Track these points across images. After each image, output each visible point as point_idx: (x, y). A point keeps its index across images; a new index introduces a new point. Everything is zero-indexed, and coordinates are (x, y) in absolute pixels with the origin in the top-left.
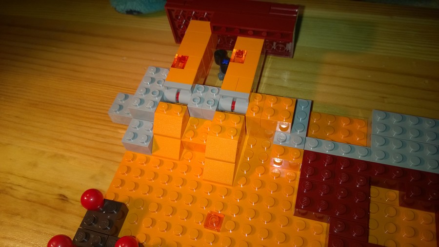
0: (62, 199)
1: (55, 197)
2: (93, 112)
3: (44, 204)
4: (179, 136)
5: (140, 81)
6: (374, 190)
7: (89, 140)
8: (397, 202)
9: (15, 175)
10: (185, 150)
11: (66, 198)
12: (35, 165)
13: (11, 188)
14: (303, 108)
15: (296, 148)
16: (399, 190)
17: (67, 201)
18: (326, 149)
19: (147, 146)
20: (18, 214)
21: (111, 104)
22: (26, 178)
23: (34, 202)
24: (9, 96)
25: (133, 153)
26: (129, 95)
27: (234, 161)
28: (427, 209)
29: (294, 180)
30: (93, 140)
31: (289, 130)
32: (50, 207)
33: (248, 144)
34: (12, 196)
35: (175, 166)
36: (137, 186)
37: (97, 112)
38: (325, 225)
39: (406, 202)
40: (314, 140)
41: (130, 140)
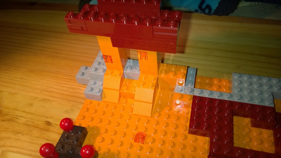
0: (48, 124)
1: (43, 123)
2: (67, 75)
3: (36, 127)
4: (119, 89)
5: (95, 58)
6: (235, 118)
7: (65, 90)
8: (250, 125)
9: (19, 110)
10: (122, 98)
11: (50, 123)
12: (31, 105)
13: (16, 118)
14: (191, 72)
15: (188, 95)
16: (251, 118)
17: (51, 125)
18: (206, 94)
19: (99, 95)
20: (20, 133)
21: (78, 71)
22: (26, 112)
23: (30, 126)
24: (16, 67)
25: (91, 100)
26: (88, 67)
27: (152, 102)
28: (268, 128)
29: (188, 113)
30: (67, 91)
31: (184, 84)
32: (40, 128)
33: (159, 94)
34: (17, 123)
35: (116, 107)
36: (92, 119)
37: (70, 76)
38: (208, 139)
39: (255, 125)
40: (199, 90)
41: (89, 92)
